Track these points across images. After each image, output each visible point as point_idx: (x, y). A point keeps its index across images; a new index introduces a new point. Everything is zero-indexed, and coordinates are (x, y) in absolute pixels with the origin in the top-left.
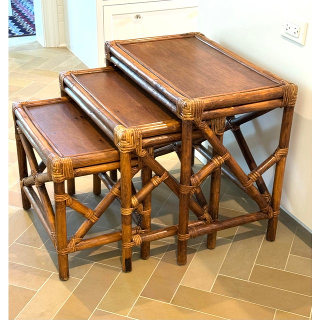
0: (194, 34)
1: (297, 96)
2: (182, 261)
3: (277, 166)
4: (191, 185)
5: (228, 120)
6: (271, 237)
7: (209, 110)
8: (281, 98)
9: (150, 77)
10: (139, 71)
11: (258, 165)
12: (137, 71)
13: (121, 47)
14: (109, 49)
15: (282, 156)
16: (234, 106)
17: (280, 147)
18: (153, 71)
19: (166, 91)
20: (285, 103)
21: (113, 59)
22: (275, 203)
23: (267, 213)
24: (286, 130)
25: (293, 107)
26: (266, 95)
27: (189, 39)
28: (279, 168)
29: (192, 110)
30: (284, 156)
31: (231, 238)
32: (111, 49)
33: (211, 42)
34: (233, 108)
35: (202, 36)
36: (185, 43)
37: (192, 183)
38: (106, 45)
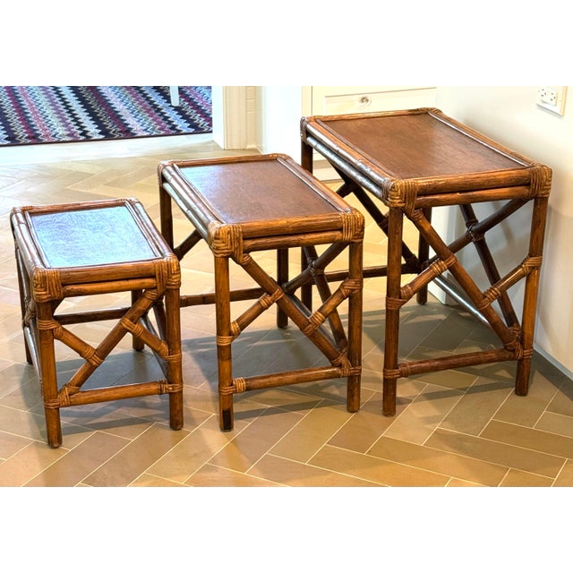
0: (428, 109)
1: (552, 183)
2: (389, 409)
3: (527, 281)
4: (400, 298)
5: (468, 227)
6: (521, 390)
7: (425, 195)
8: (528, 185)
9: (353, 157)
10: (341, 151)
11: (502, 277)
12: (338, 152)
13: (322, 124)
14: (306, 127)
15: (533, 268)
16: (461, 192)
17: (530, 255)
18: (358, 150)
19: (372, 174)
20: (533, 192)
21: (309, 139)
22: (526, 338)
23: (514, 351)
24: (537, 231)
25: (547, 198)
26: (505, 179)
27: (419, 117)
28: (529, 285)
29: (401, 193)
30: (537, 267)
31: (465, 389)
32: (309, 126)
33: (448, 120)
34: (458, 194)
35: (438, 112)
36: (413, 120)
37: (402, 294)
38: (302, 121)
